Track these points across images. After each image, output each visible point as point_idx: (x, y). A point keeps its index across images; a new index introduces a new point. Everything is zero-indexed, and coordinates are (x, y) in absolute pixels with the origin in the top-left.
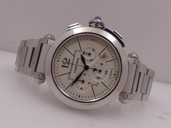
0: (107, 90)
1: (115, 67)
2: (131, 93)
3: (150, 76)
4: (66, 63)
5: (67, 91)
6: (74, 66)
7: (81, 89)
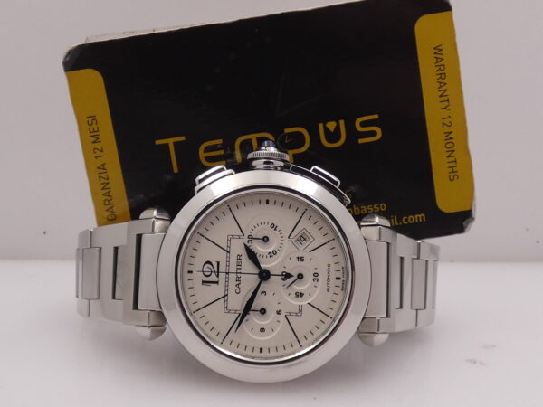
0: (328, 321)
1: (336, 260)
2: (388, 316)
3: (427, 261)
4: (212, 273)
5: (227, 342)
6: (232, 277)
7: (262, 330)
